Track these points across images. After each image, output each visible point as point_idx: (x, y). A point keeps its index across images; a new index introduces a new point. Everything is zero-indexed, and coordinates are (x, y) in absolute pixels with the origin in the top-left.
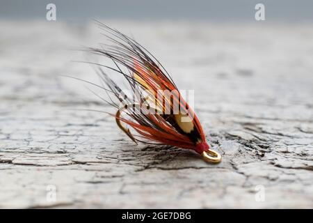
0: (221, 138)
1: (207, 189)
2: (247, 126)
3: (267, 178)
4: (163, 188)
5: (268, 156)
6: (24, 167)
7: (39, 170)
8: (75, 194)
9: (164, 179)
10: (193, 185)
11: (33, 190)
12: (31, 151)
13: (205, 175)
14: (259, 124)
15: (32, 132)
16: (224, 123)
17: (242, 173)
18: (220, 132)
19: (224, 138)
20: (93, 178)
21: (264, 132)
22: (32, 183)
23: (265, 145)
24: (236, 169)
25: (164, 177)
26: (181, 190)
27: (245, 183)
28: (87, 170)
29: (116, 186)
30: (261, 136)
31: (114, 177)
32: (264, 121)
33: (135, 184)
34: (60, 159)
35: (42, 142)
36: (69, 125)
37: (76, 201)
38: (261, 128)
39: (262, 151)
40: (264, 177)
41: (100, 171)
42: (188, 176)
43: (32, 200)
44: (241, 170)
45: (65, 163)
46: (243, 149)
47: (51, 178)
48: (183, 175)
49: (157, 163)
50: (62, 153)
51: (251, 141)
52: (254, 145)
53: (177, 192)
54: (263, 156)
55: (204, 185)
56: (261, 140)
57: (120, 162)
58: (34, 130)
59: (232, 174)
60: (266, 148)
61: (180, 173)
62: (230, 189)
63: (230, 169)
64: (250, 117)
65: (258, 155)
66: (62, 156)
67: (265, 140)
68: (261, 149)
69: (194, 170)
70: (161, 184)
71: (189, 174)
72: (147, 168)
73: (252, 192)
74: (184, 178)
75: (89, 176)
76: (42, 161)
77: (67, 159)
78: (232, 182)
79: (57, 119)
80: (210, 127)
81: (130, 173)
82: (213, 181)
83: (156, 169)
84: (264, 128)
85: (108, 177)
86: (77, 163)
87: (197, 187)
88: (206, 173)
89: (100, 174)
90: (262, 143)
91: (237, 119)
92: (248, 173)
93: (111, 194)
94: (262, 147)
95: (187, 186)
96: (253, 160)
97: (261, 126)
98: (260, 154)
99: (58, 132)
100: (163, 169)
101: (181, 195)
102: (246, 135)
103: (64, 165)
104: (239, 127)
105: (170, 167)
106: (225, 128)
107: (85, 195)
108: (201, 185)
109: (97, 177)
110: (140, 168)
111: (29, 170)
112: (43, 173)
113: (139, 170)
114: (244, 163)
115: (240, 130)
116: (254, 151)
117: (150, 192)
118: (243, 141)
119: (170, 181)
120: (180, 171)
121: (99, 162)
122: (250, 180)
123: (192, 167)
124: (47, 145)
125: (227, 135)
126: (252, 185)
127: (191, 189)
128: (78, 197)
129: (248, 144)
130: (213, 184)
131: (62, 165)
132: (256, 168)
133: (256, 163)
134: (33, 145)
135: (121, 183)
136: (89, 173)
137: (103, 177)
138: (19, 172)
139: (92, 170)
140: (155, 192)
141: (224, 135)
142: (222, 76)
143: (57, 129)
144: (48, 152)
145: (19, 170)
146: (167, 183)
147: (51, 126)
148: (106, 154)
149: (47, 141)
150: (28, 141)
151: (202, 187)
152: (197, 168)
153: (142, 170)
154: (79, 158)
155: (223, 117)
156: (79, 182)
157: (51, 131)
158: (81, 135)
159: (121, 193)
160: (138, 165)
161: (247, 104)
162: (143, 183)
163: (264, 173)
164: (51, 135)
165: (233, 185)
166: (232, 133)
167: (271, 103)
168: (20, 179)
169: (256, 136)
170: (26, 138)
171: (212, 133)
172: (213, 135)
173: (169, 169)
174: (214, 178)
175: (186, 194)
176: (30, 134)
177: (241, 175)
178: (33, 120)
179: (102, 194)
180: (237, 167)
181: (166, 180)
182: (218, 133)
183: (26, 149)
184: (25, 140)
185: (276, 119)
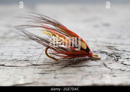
0: (98, 53)
1: (94, 75)
2: (110, 47)
3: (121, 70)
4: (74, 75)
5: (120, 60)
6: (10, 67)
7: (17, 68)
8: (34, 79)
9: (74, 71)
10: (87, 74)
11: (15, 77)
12: (13, 60)
13: (93, 69)
14: (115, 46)
15: (13, 52)
16: (99, 46)
17: (109, 68)
18: (98, 50)
19: (99, 53)
20: (42, 71)
21: (117, 50)
22: (14, 74)
23: (118, 56)
24: (106, 66)
25: (74, 70)
26: (82, 76)
27: (111, 72)
28: (39, 68)
29: (53, 75)
30: (116, 52)
31: (51, 71)
32: (117, 45)
33: (61, 74)
34: (26, 64)
35: (18, 56)
36: (30, 49)
37: (35, 82)
38: (115, 48)
39: (117, 58)
40: (119, 70)
41: (44, 68)
42: (85, 70)
43: (15, 82)
44: (109, 67)
45: (28, 65)
46: (109, 57)
47: (22, 72)
48: (82, 69)
49: (70, 65)
50: (27, 61)
51: (112, 54)
52: (113, 55)
53: (80, 77)
54: (118, 60)
55: (92, 73)
56: (116, 53)
57: (54, 64)
58: (14, 51)
59: (104, 69)
60: (119, 57)
61: (81, 69)
62: (104, 75)
63: (103, 66)
64: (110, 44)
65: (115, 60)
66: (27, 62)
67: (118, 54)
68: (117, 57)
69: (87, 67)
70: (73, 73)
71: (85, 69)
72: (66, 67)
73: (114, 76)
74: (83, 71)
75: (40, 71)
76: (18, 64)
77: (29, 63)
78: (105, 72)
79: (23, 46)
80: (93, 48)
81: (58, 69)
82: (96, 72)
83: (70, 67)
84: (117, 48)
85: (48, 71)
86: (34, 65)
87: (89, 74)
88: (93, 68)
89: (45, 70)
90: (117, 55)
91: (104, 45)
92: (112, 68)
93: (50, 78)
94: (117, 56)
95: (85, 74)
96: (113, 62)
97: (115, 47)
98: (117, 59)
99: (25, 52)
100: (73, 67)
101: (82, 78)
102: (110, 52)
103: (28, 66)
104: (106, 48)
105: (76, 66)
106: (99, 48)
107: (38, 79)
108: (91, 74)
109: (44, 71)
110: (62, 67)
111: (12, 68)
112: (19, 70)
113: (62, 68)
114: (110, 63)
115: (106, 49)
116: (113, 58)
117: (68, 77)
118: (108, 54)
119: (76, 72)
120: (81, 67)
121: (44, 65)
122: (113, 71)
123: (86, 66)
124: (20, 57)
125: (101, 52)
126: (114, 73)
127: (86, 76)
128: (35, 80)
129: (110, 55)
130: (96, 73)
131: (27, 66)
132: (115, 66)
133: (115, 63)
134: (14, 58)
135: (55, 74)
136: (40, 69)
137: (46, 71)
138: (8, 70)
139: (41, 68)
140: (70, 77)
141: (100, 51)
142: (96, 26)
143: (24, 50)
144: (21, 61)
145: (8, 69)
146: (75, 73)
147: (21, 49)
148: (47, 61)
149: (20, 56)
150: (11, 56)
151: (91, 75)
152: (88, 66)
153: (63, 68)
154: (35, 63)
155: (98, 44)
156: (35, 73)
157: (21, 51)
158: (35, 53)
159: (55, 78)
160: (61, 65)
161: (109, 38)
162: (65, 73)
163: (119, 68)
164: (22, 53)
165: (105, 73)
166: (103, 50)
167: (119, 37)
168: (8, 73)
169: (114, 52)
170: (10, 54)
171: (94, 51)
172: (95, 52)
173: (76, 67)
174: (96, 70)
175: (84, 78)
176: (12, 53)
177: (109, 69)
178: (13, 47)
179: (46, 79)
180: (107, 65)
181: (75, 72)
182: (97, 51)
183: (11, 59)
184: (10, 56)
185: (122, 44)
